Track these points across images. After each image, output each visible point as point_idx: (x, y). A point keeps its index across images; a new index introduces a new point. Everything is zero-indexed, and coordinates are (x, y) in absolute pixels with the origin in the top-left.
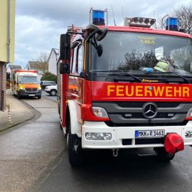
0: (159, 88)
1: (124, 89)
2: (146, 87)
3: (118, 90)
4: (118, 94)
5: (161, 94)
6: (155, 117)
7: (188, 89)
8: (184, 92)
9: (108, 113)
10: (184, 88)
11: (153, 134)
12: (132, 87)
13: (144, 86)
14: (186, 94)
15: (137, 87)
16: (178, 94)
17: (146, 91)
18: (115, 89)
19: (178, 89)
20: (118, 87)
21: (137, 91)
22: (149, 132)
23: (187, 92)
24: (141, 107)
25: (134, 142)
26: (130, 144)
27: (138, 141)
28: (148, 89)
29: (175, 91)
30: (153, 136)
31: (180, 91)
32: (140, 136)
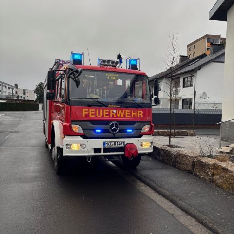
0: (120, 111)
1: (95, 112)
2: (111, 111)
3: (91, 113)
4: (90, 116)
5: (122, 116)
6: (118, 132)
7: (142, 112)
8: (139, 114)
9: (83, 129)
10: (139, 111)
11: (117, 144)
12: (101, 111)
13: (110, 110)
14: (140, 116)
15: (105, 110)
16: (134, 115)
17: (111, 114)
18: (88, 112)
19: (134, 112)
20: (90, 110)
21: (105, 113)
22: (113, 143)
23: (142, 114)
24: (108, 124)
25: (102, 150)
26: (100, 152)
27: (106, 150)
28: (113, 112)
29: (133, 114)
30: (116, 146)
31: (136, 114)
32: (107, 146)
